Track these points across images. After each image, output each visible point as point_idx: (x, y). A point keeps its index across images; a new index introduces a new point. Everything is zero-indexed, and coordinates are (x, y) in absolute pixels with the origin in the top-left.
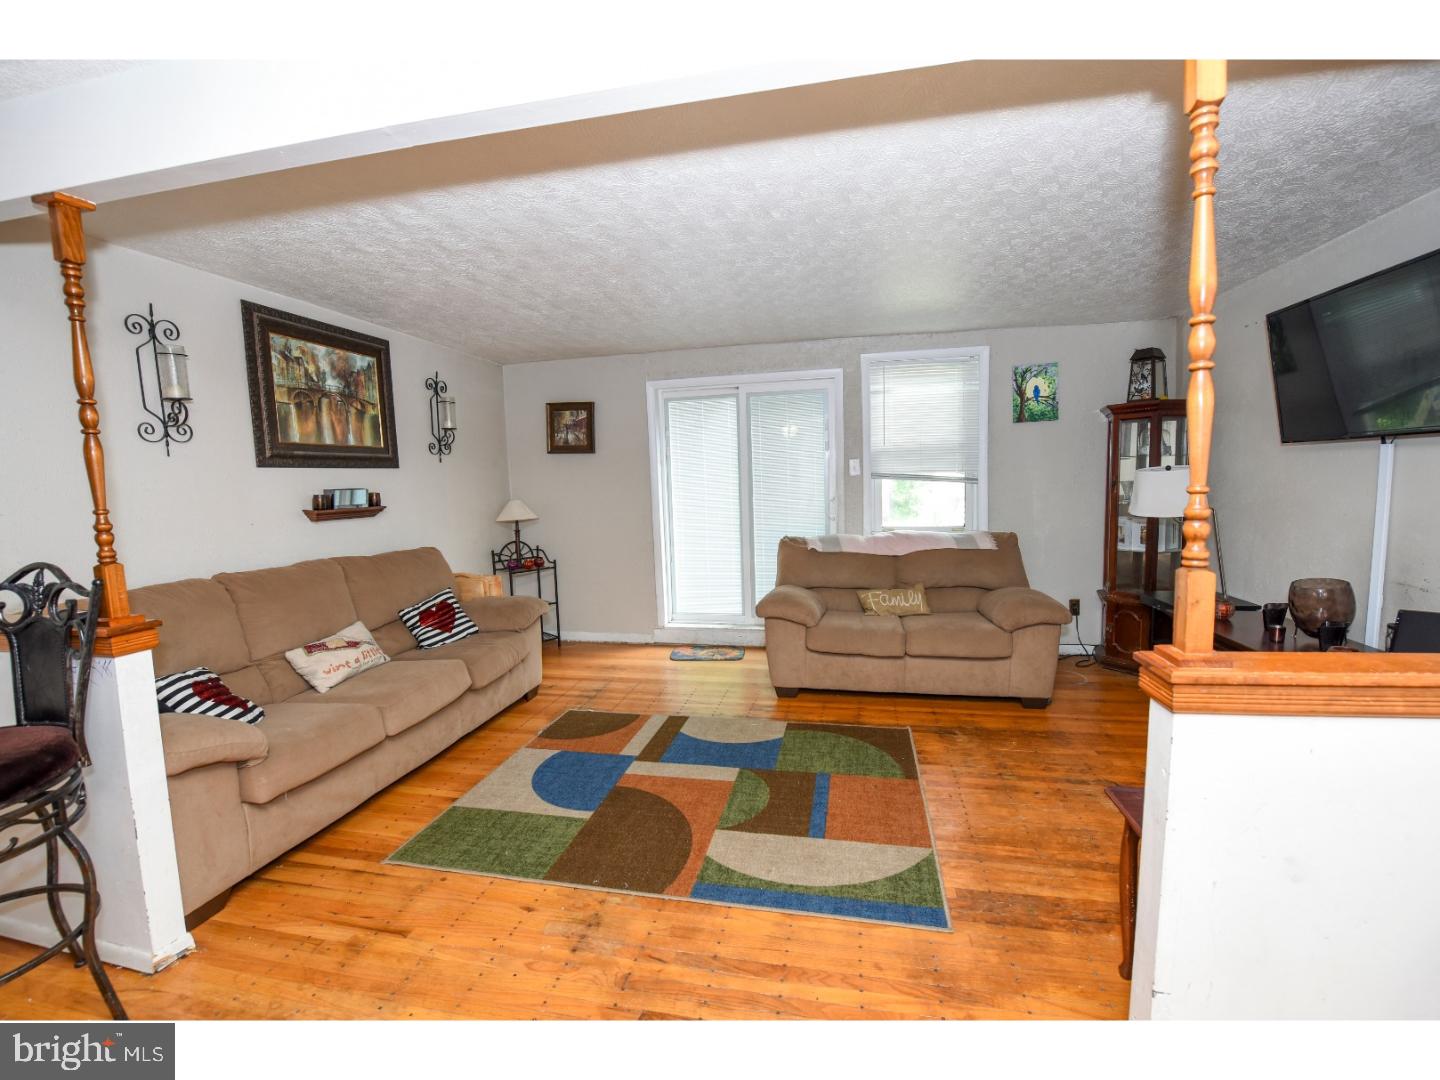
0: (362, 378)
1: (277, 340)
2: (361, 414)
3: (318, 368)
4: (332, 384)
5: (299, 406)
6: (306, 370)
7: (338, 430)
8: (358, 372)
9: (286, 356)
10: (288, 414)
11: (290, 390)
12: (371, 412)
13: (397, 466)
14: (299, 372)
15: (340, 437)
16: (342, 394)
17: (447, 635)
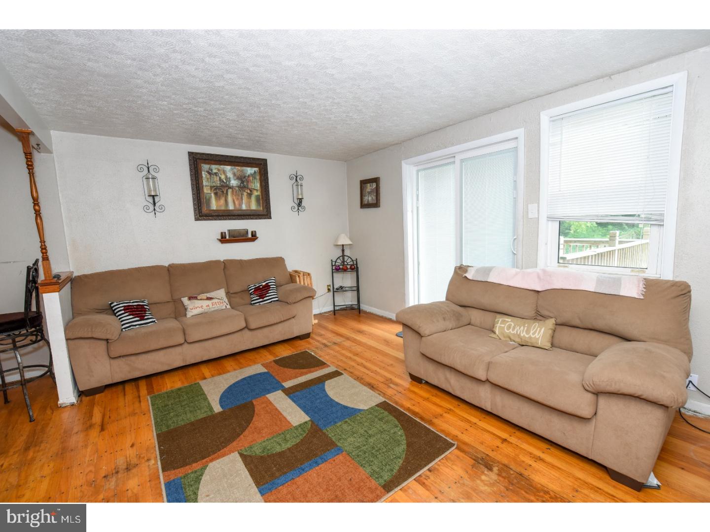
0: (251, 178)
1: (205, 167)
2: (250, 195)
3: (226, 177)
4: (234, 183)
5: (216, 194)
6: (220, 178)
7: (237, 203)
8: (249, 176)
9: (210, 173)
10: (210, 197)
11: (211, 187)
12: (256, 193)
13: (270, 218)
14: (216, 179)
15: (237, 206)
16: (239, 187)
17: (261, 300)
